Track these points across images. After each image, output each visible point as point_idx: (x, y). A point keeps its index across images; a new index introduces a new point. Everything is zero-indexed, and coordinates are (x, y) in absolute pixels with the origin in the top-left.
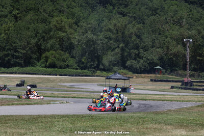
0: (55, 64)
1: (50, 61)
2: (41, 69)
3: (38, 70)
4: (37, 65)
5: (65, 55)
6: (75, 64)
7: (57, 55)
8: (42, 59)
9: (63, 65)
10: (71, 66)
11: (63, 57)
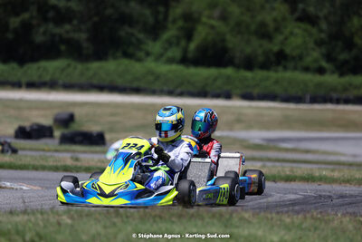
0: (225, 50)
1: (201, 34)
2: (163, 68)
3: (151, 72)
4: (148, 54)
5: (273, 9)
6: (313, 49)
7: (235, 10)
8: (170, 25)
9: (260, 51)
10: (293, 58)
11: (259, 18)
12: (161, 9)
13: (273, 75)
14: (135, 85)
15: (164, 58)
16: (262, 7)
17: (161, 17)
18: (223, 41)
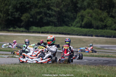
0: (91, 24)
1: (85, 20)
2: (75, 29)
3: (73, 30)
4: (72, 25)
5: (104, 14)
6: (114, 24)
7: (94, 14)
8: (77, 18)
9: (100, 25)
10: (109, 26)
11: (100, 16)
12: (75, 14)
13: (104, 31)
14: (68, 33)
15: (76, 26)
16: (101, 14)
17: (75, 16)
18: (91, 22)
